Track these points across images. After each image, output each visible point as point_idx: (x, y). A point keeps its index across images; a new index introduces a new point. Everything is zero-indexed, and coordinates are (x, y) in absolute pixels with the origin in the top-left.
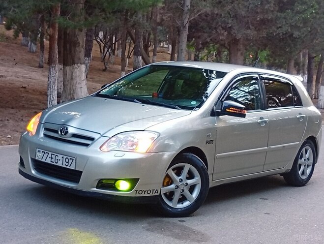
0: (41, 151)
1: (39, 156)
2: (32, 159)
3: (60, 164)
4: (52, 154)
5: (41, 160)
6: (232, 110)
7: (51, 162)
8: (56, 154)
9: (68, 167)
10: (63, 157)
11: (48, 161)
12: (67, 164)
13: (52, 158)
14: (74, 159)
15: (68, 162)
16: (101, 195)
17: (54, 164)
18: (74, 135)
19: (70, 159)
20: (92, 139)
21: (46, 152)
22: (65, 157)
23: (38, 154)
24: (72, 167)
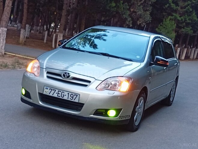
0: (49, 88)
1: (47, 92)
2: (39, 93)
3: (65, 98)
4: (58, 91)
5: (48, 94)
6: (161, 62)
7: (58, 96)
8: (62, 91)
9: (73, 100)
10: (68, 94)
11: (55, 95)
12: (72, 98)
13: (58, 94)
14: (78, 95)
15: (73, 97)
16: (97, 120)
17: (61, 98)
18: (74, 78)
19: (75, 95)
20: (89, 82)
21: (53, 89)
22: (70, 94)
23: (45, 90)
24: (76, 101)
